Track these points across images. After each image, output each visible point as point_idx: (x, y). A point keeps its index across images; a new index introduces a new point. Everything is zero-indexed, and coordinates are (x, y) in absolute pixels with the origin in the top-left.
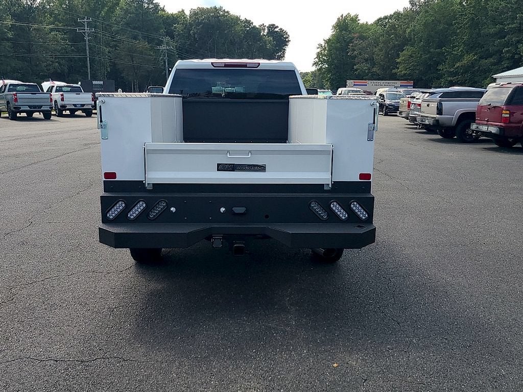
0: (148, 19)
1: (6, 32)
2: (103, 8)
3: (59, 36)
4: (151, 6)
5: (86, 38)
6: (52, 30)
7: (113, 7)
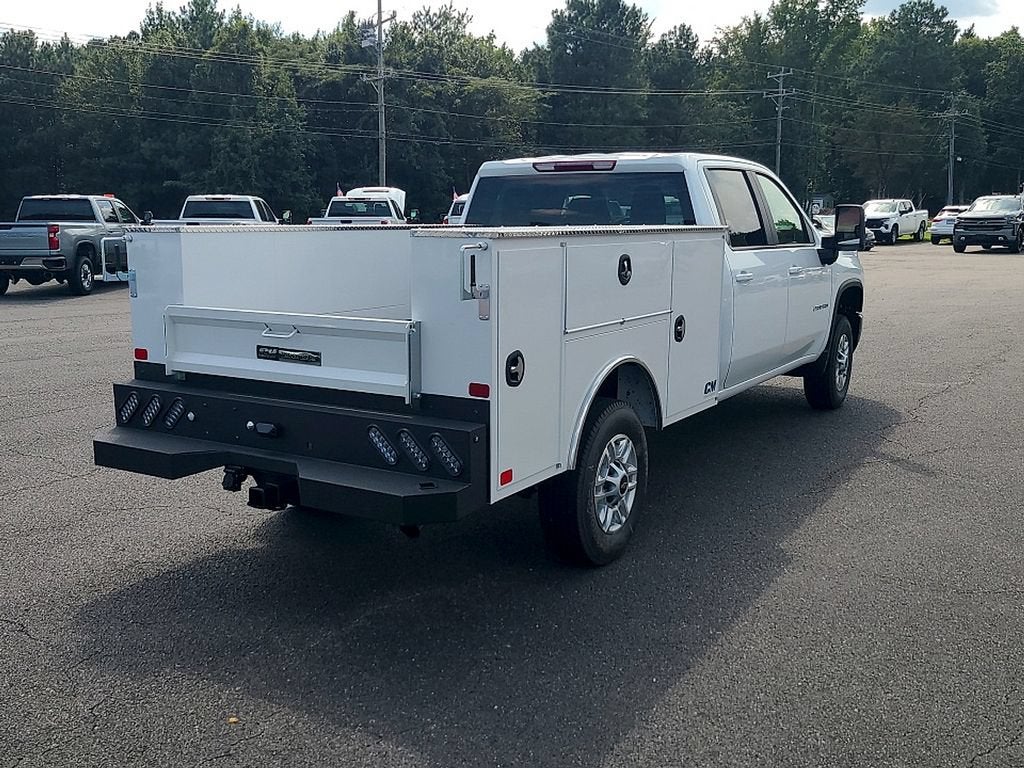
0: (926, 56)
1: (637, 110)
2: (822, 46)
3: (732, 109)
4: (937, 29)
5: (780, 109)
6: (722, 98)
7: (844, 41)
